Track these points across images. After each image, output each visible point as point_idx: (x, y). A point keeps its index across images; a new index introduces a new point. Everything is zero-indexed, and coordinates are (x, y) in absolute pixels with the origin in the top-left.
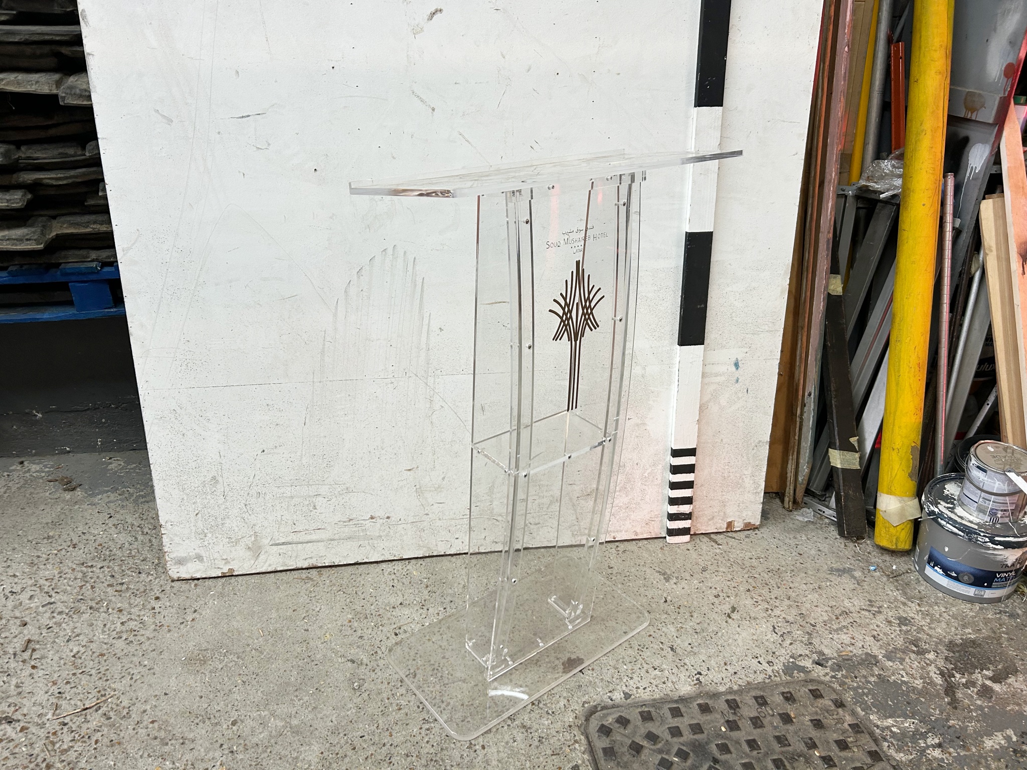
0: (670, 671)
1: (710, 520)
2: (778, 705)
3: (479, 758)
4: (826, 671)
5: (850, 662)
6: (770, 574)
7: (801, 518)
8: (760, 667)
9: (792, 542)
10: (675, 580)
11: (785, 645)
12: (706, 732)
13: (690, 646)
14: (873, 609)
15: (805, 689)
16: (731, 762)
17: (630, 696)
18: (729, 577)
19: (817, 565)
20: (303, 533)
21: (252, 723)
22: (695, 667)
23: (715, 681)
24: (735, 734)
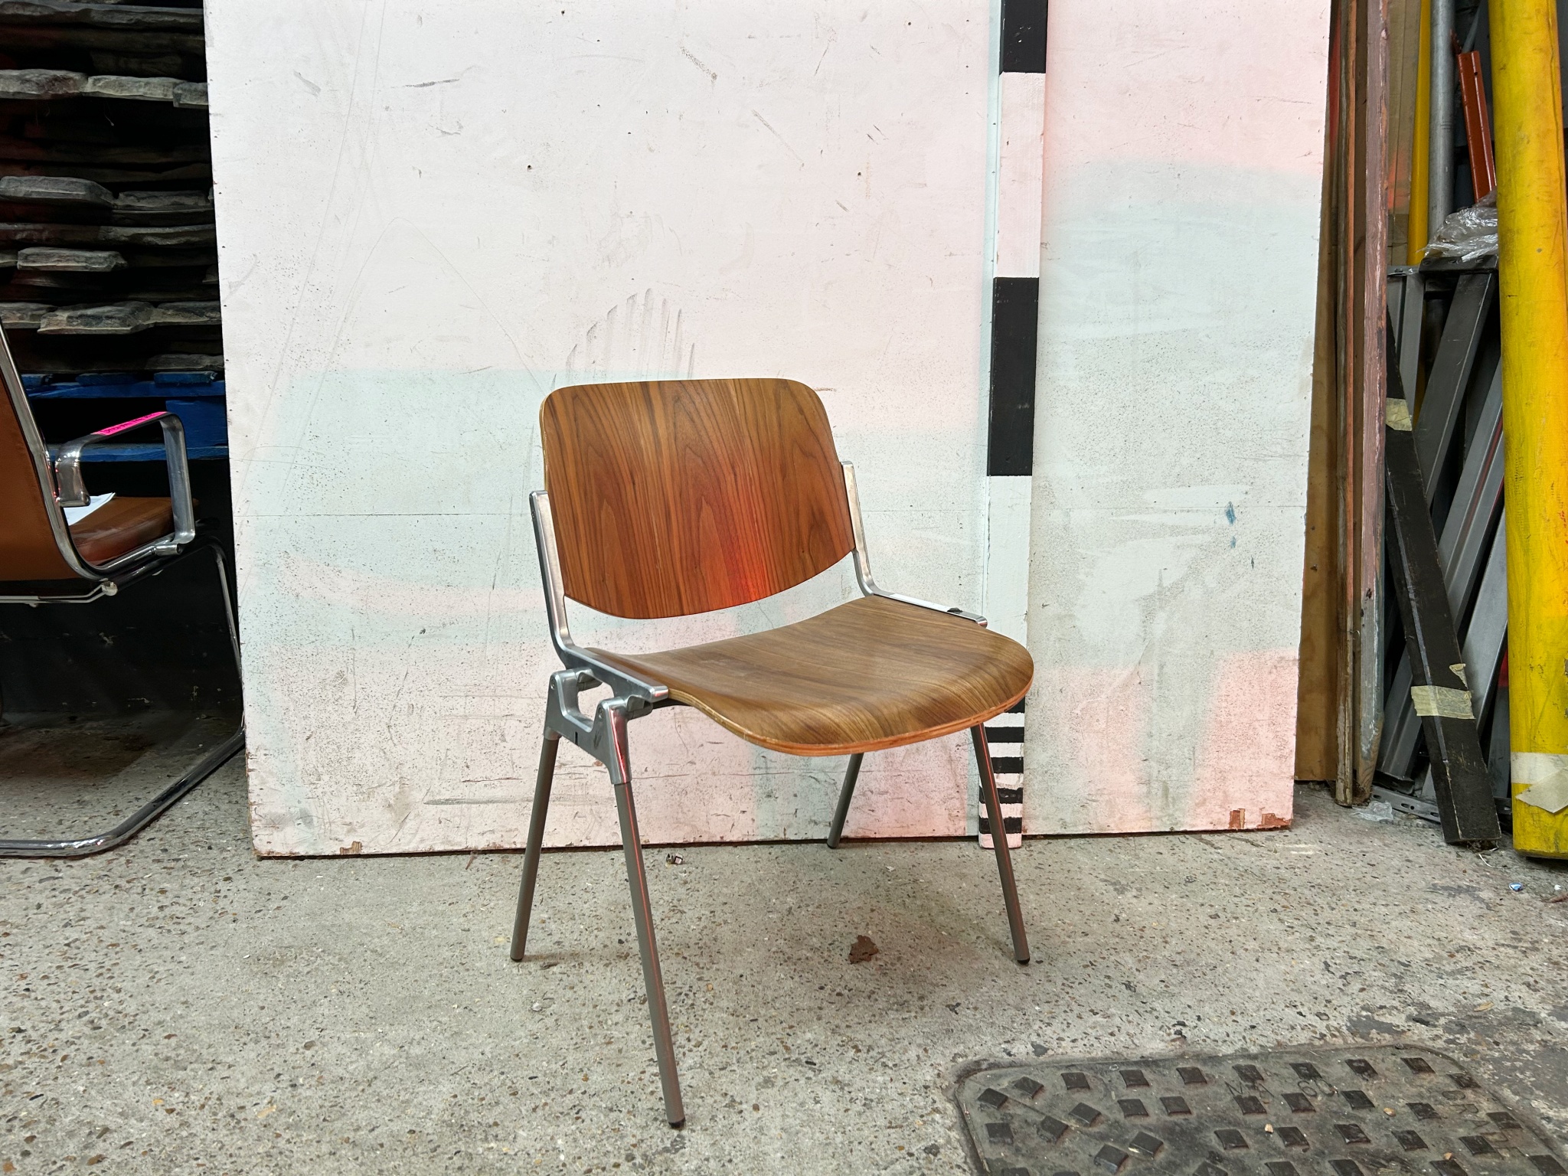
0: (1124, 1018)
1: (1198, 805)
2: (1341, 1079)
3: (746, 1123)
4: (1435, 1032)
5: (1482, 1021)
6: (1315, 890)
7: (1369, 817)
8: (1302, 1021)
9: (1356, 849)
10: (1135, 893)
11: (1351, 991)
12: (1195, 1112)
13: (1163, 985)
14: (1520, 944)
15: (1394, 1058)
16: (1247, 1162)
17: (1046, 1050)
18: (1237, 891)
19: (1406, 881)
20: (482, 784)
21: (340, 1048)
22: (1172, 1014)
23: (1212, 1036)
24: (1254, 1119)
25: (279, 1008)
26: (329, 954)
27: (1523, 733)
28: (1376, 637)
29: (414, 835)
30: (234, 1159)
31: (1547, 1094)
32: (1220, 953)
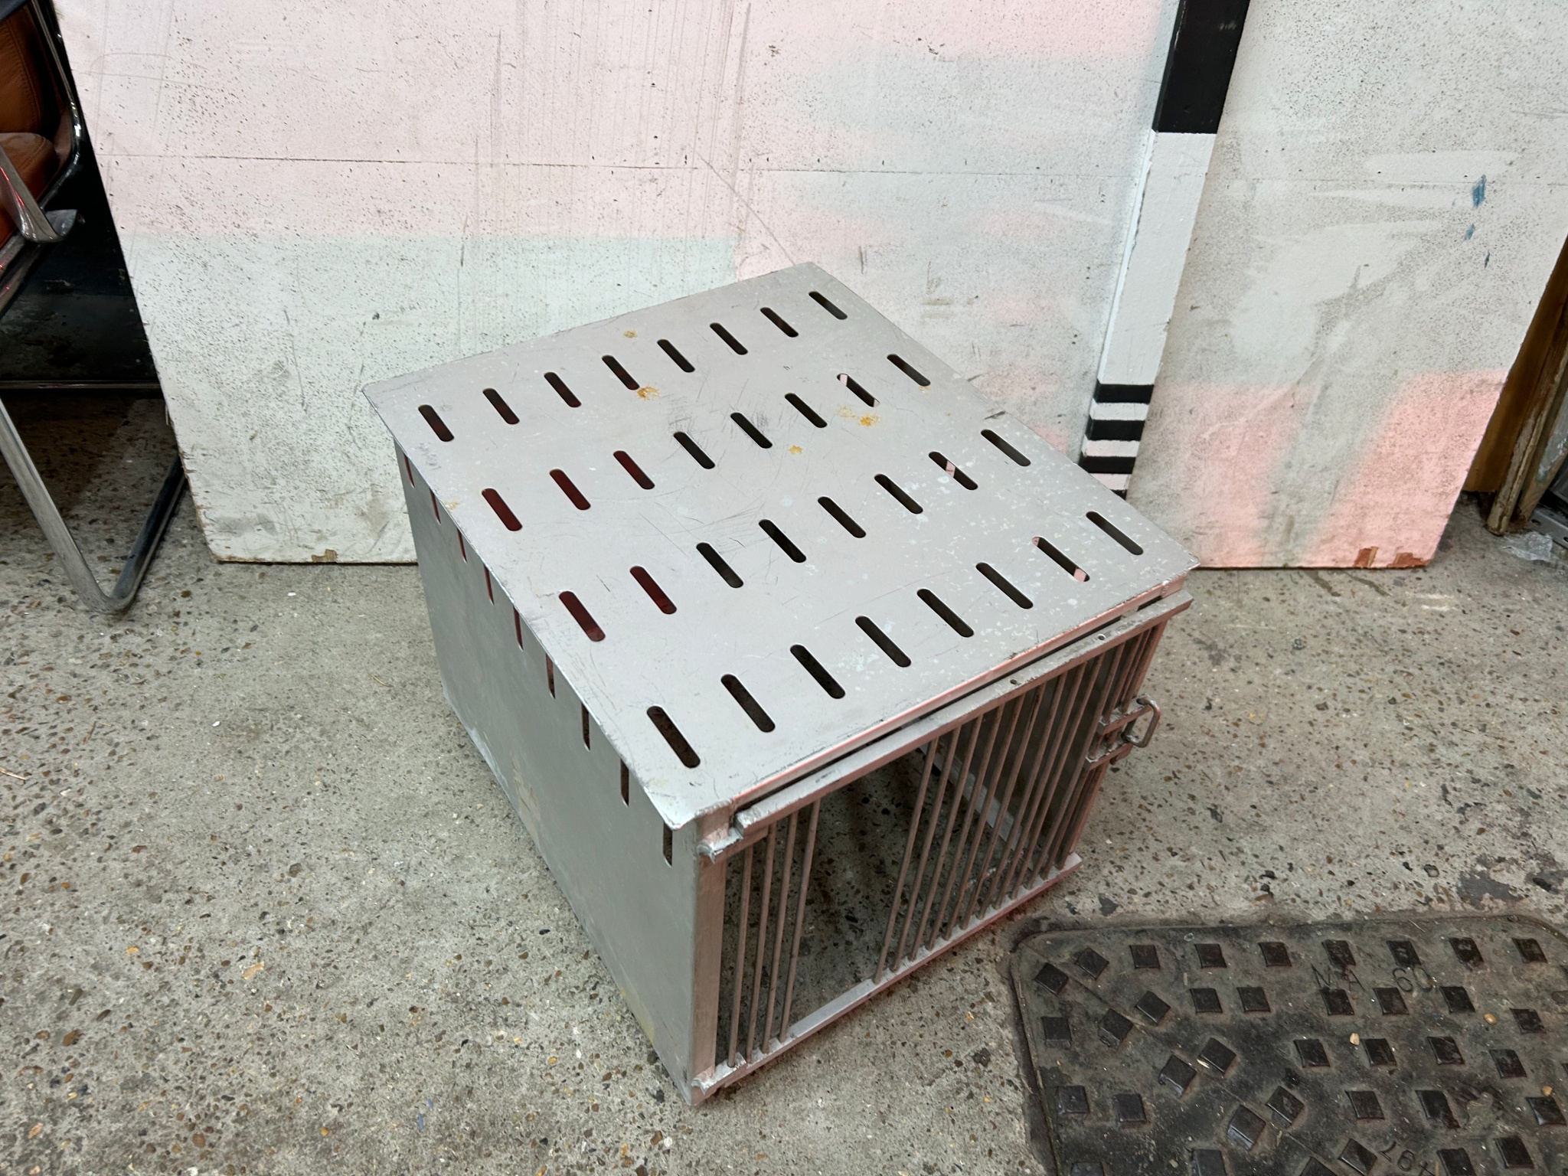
0: (1206, 862)
1: (1324, 542)
2: (1441, 966)
4: (1556, 901)
6: (1443, 670)
7: (1521, 553)
8: (1407, 877)
9: (1499, 605)
10: (1232, 663)
11: (1468, 833)
12: (1274, 1008)
13: (1253, 812)
15: (1504, 936)
16: (1326, 1086)
17: (1114, 907)
18: (1352, 667)
21: (329, 876)
22: (1261, 859)
23: (1303, 894)
24: (1338, 1020)
25: (258, 809)
26: (309, 724)
30: (222, 1042)
32: (1323, 764)
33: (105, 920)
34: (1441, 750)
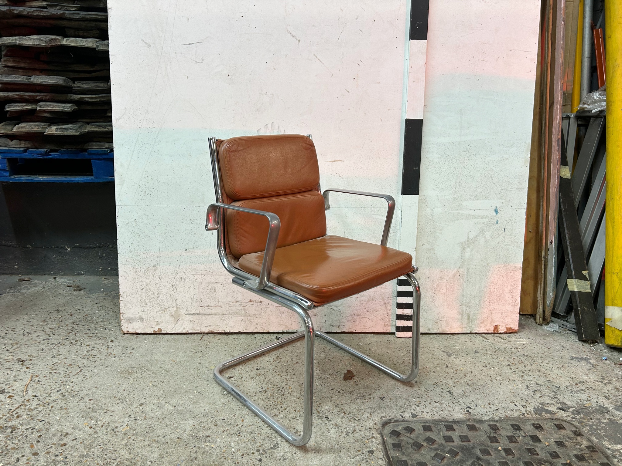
0: (447, 405)
1: (481, 323)
2: (529, 431)
4: (568, 414)
5: (587, 410)
6: (525, 357)
7: (549, 329)
8: (516, 408)
9: (543, 342)
10: (455, 356)
11: (536, 397)
12: (472, 441)
13: (463, 392)
14: (604, 381)
15: (551, 423)
16: (491, 461)
17: (417, 416)
18: (495, 357)
19: (561, 355)
20: (207, 308)
21: (152, 406)
22: (466, 404)
23: (481, 413)
24: (494, 445)
25: (131, 391)
26: (149, 371)
27: (610, 298)
28: (554, 259)
29: (181, 326)
30: (113, 446)
31: (609, 439)
32: (486, 381)
33: (77, 417)
34: (525, 377)
